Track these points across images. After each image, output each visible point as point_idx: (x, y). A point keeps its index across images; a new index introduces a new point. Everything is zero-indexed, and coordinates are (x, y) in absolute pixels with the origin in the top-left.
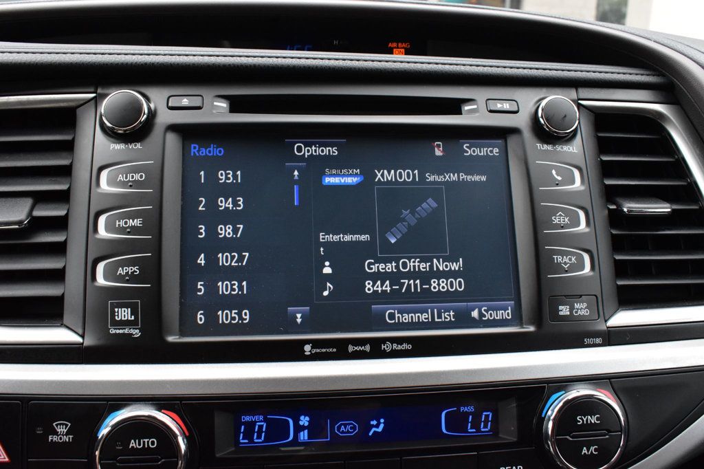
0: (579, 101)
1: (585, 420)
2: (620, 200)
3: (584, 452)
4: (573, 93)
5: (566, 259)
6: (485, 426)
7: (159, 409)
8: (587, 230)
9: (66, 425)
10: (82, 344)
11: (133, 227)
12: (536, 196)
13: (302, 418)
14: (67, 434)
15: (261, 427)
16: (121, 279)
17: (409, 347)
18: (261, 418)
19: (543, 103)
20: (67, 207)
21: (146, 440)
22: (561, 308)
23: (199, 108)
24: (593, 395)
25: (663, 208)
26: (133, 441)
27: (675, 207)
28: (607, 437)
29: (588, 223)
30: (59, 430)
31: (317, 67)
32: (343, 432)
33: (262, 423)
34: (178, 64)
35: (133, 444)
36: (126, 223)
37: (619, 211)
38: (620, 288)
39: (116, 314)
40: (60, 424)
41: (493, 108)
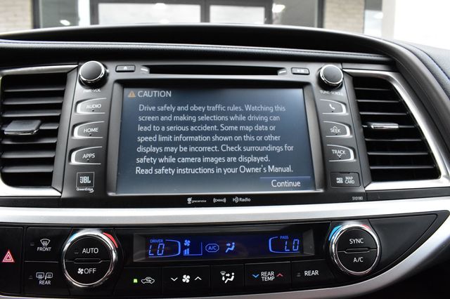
0: (344, 70)
1: (354, 241)
2: (369, 123)
3: (354, 261)
4: (340, 66)
5: (339, 152)
6: (296, 248)
8: (351, 137)
9: (48, 241)
10: (61, 196)
11: (93, 132)
12: (320, 118)
13: (186, 241)
14: (48, 246)
15: (161, 246)
16: (84, 160)
17: (249, 200)
18: (162, 241)
19: (322, 71)
20: (58, 125)
21: (92, 249)
22: (337, 179)
23: (133, 71)
25: (395, 126)
26: (84, 249)
27: (401, 127)
28: (368, 252)
29: (351, 133)
30: (43, 244)
32: (210, 250)
33: (162, 244)
35: (84, 251)
36: (89, 130)
37: (369, 128)
38: (371, 170)
39: (81, 180)
40: (44, 241)
41: (295, 72)
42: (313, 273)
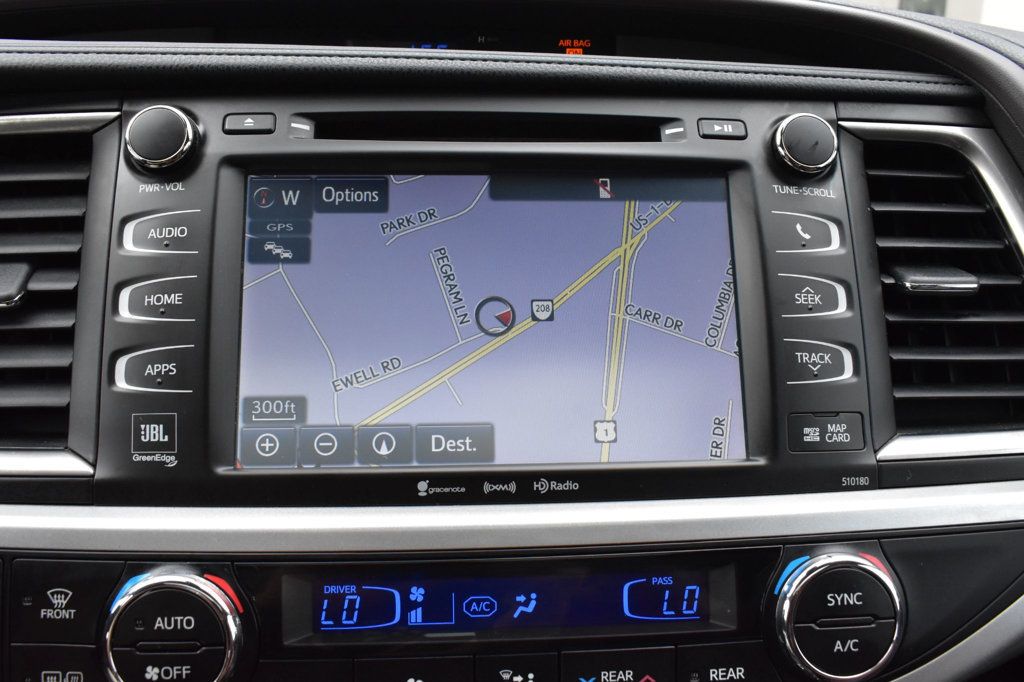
0: (840, 123)
1: (839, 599)
2: (900, 271)
3: (836, 648)
4: (830, 111)
5: (815, 358)
6: (690, 607)
7: (200, 573)
8: (849, 314)
9: (66, 595)
10: (93, 476)
11: (169, 306)
12: (771, 265)
13: (414, 589)
14: (67, 607)
15: (352, 602)
17: (575, 486)
19: (784, 124)
20: (76, 276)
21: (179, 618)
22: (807, 430)
23: (269, 132)
24: (853, 563)
25: (967, 283)
26: (159, 619)
27: (984, 281)
28: (873, 626)
29: (850, 305)
30: (55, 602)
31: (443, 71)
32: (475, 612)
33: (355, 597)
34: (238, 67)
35: (159, 623)
36: (159, 300)
37: (899, 287)
38: (898, 403)
39: (143, 433)
40: (57, 593)
41: (707, 132)
42: (731, 674)
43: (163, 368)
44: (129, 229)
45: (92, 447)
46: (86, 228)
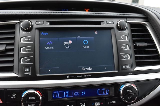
1: (129, 91)
2: (136, 43)
3: (129, 98)
4: (126, 20)
5: (124, 56)
6: (107, 93)
7: (35, 91)
8: (129, 50)
10: (18, 77)
11: (29, 51)
12: (118, 42)
13: (67, 92)
14: (15, 96)
15: (58, 94)
16: (26, 62)
17: (90, 76)
18: (58, 92)
19: (119, 22)
20: (14, 46)
21: (33, 97)
22: (123, 67)
23: (43, 24)
24: (130, 86)
25: (145, 45)
26: (30, 98)
27: (148, 44)
28: (134, 95)
29: (129, 48)
30: (13, 96)
32: (76, 95)
34: (38, 14)
36: (27, 50)
37: (136, 45)
38: (136, 62)
39: (25, 70)
40: (13, 94)
41: (108, 23)
43: (28, 60)
44: (22, 39)
45: (17, 72)
46: (15, 39)
